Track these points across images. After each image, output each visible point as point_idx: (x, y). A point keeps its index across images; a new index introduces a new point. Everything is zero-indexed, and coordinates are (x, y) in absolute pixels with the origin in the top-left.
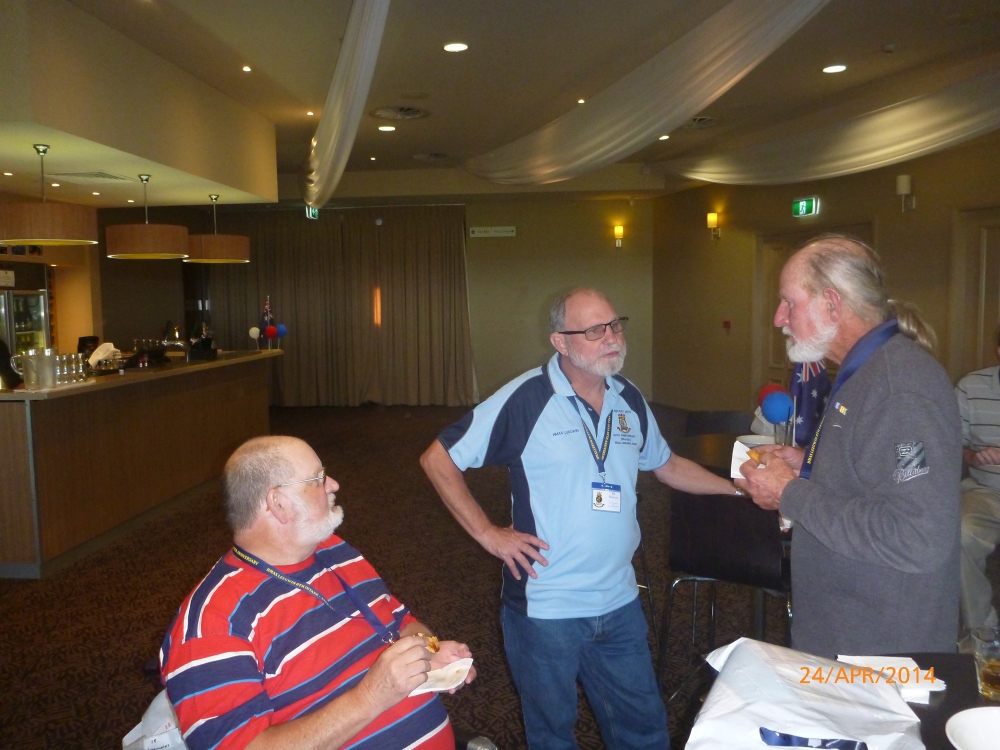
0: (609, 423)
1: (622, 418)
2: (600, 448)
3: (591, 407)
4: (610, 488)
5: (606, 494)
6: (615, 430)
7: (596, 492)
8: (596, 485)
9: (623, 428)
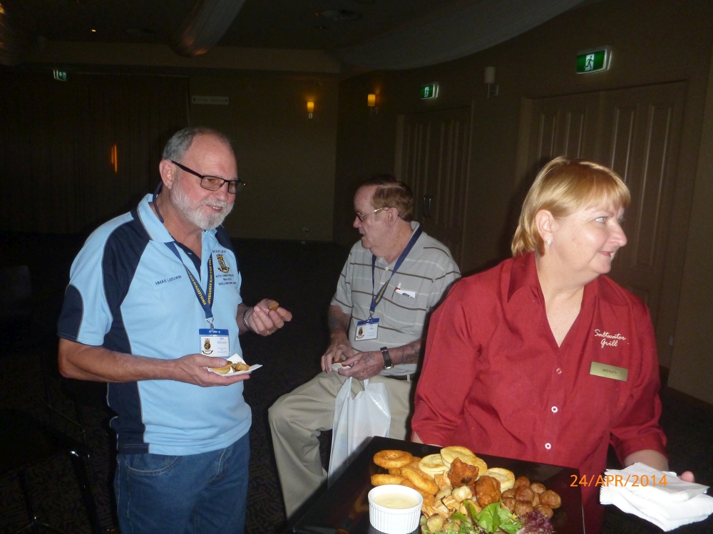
0: (210, 265)
1: (220, 258)
2: (205, 292)
3: (191, 252)
4: (217, 334)
5: (214, 340)
6: (217, 272)
7: (204, 339)
8: (203, 332)
9: (223, 269)
